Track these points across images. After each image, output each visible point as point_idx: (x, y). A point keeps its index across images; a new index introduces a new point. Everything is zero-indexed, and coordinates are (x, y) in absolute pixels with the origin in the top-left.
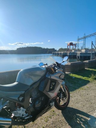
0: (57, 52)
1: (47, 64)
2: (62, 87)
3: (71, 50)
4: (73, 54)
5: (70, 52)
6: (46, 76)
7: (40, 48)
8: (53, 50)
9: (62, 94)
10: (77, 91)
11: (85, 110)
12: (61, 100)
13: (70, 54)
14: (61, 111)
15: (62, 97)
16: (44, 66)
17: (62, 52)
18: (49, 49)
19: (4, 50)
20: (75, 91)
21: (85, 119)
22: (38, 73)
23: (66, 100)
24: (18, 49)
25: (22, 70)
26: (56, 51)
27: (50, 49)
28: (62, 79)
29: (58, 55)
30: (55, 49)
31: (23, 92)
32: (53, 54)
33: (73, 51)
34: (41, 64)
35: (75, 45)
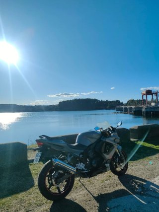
0: (123, 107)
1: (102, 129)
2: (118, 151)
3: (150, 103)
4: (153, 110)
5: (148, 106)
6: (102, 139)
7: (95, 100)
8: (118, 103)
9: (117, 159)
10: (141, 160)
11: (143, 177)
12: (118, 165)
13: (148, 110)
14: (117, 176)
15: (118, 161)
16: (99, 130)
17: (133, 107)
18: (110, 102)
19: (40, 106)
20: (138, 161)
21: (141, 183)
22: (94, 135)
23: (123, 166)
24: (60, 103)
25: (79, 134)
26: (122, 104)
27: (113, 101)
28: (117, 143)
29: (125, 111)
30: (121, 102)
31: (83, 151)
32: (118, 110)
33: (153, 104)
34: (97, 128)
35: (156, 94)
